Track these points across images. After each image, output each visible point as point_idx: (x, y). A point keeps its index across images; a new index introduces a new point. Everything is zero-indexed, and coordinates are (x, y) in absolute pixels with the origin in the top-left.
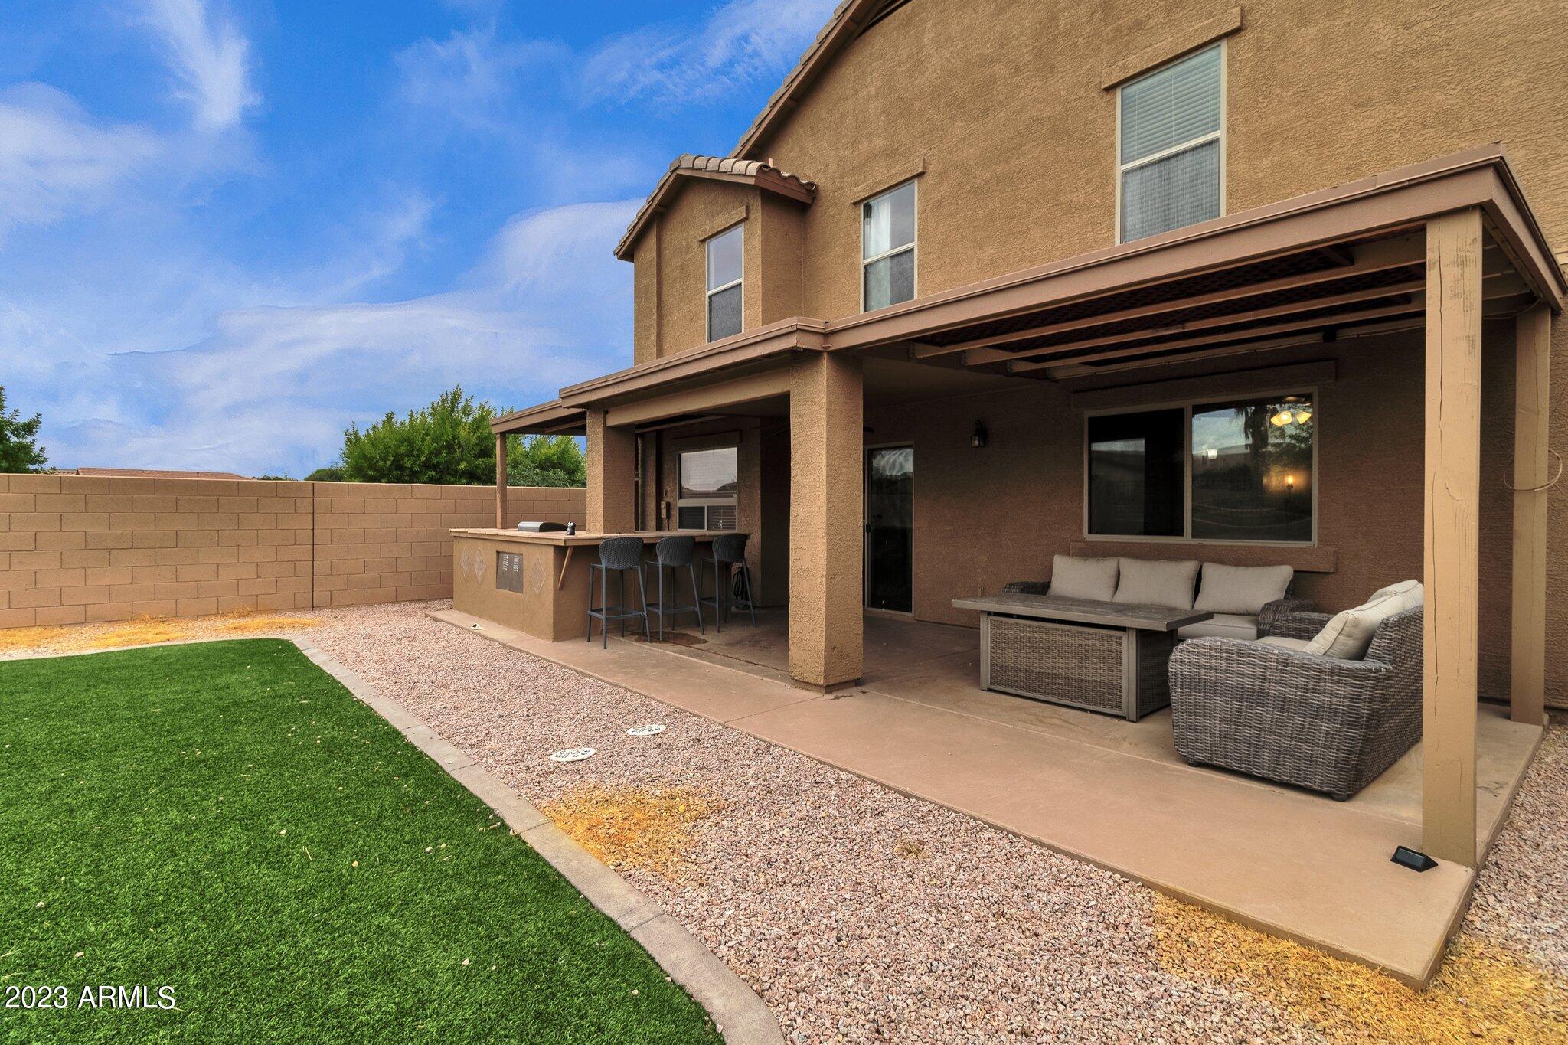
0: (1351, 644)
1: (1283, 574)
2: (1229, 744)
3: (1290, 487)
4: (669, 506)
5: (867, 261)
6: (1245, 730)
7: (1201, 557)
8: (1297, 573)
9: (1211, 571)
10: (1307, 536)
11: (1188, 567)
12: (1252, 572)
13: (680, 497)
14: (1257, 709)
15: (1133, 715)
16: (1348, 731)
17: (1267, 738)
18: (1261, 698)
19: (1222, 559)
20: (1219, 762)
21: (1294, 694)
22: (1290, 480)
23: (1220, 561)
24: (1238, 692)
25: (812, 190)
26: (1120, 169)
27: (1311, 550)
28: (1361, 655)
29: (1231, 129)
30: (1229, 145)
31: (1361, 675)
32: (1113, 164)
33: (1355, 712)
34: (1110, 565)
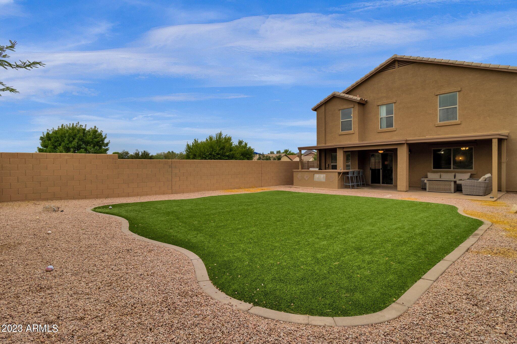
0: (484, 180)
1: (469, 174)
2: (470, 192)
3: (461, 160)
4: (328, 165)
5: (381, 117)
6: (472, 190)
7: (456, 172)
8: (471, 174)
9: (457, 174)
10: (472, 169)
11: (454, 174)
12: (464, 174)
13: (332, 163)
14: (474, 187)
15: (453, 192)
16: (484, 189)
17: (475, 190)
18: (474, 186)
19: (458, 172)
20: (469, 194)
21: (478, 185)
22: (461, 158)
23: (458, 173)
24: (471, 186)
25: (366, 102)
26: (439, 109)
27: (473, 171)
28: (485, 181)
29: (459, 106)
30: (459, 108)
31: (486, 183)
32: (437, 108)
33: (485, 186)
34: (439, 174)
